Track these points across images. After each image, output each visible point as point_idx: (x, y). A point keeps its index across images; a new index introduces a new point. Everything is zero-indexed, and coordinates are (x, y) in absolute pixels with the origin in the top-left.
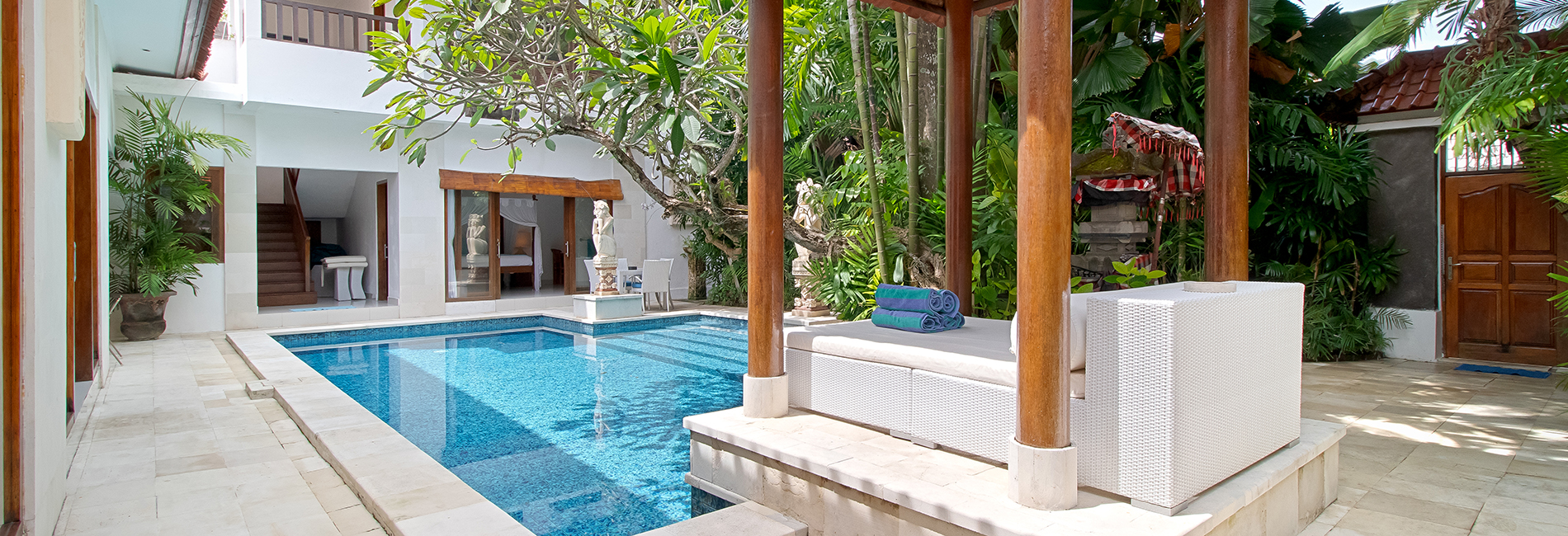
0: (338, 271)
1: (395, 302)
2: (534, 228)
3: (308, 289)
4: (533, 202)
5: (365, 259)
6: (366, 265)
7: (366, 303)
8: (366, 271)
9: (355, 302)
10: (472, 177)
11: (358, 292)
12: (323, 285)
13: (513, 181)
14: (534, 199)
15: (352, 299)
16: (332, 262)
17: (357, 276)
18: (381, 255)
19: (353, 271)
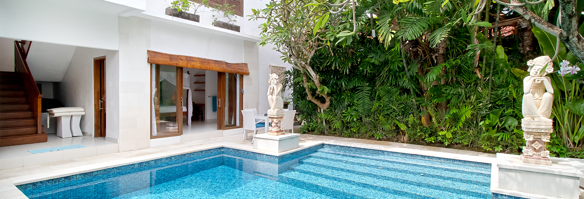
0: (63, 118)
1: (115, 141)
2: (188, 90)
3: (39, 132)
4: (188, 75)
5: (83, 110)
6: (83, 113)
7: (83, 139)
8: (83, 118)
9: (75, 138)
10: (168, 56)
11: (77, 131)
12: (48, 127)
13: (193, 61)
14: (188, 74)
15: (73, 136)
16: (57, 112)
17: (76, 121)
18: (97, 107)
19: (74, 118)
